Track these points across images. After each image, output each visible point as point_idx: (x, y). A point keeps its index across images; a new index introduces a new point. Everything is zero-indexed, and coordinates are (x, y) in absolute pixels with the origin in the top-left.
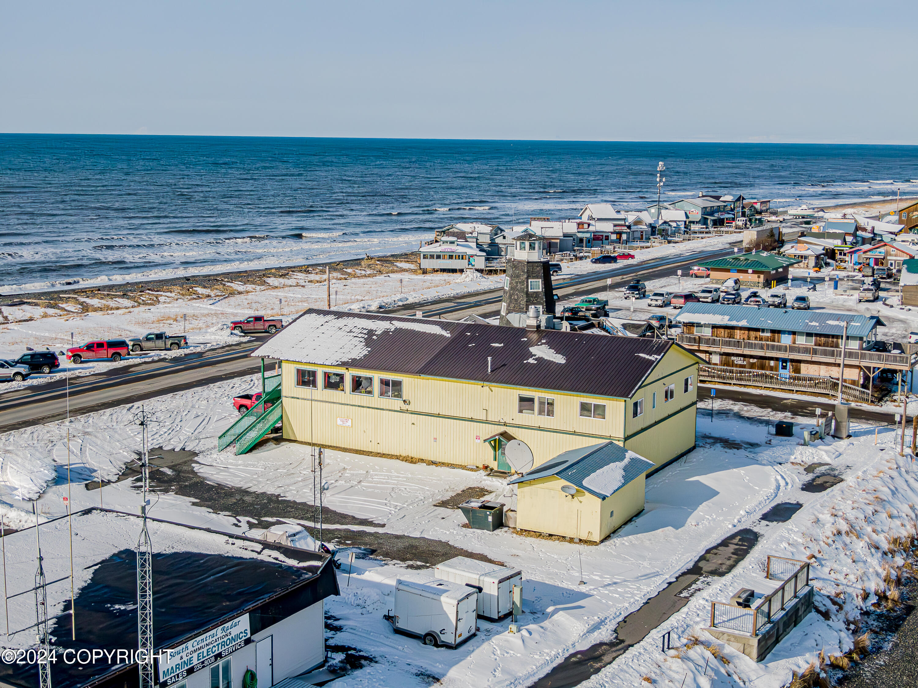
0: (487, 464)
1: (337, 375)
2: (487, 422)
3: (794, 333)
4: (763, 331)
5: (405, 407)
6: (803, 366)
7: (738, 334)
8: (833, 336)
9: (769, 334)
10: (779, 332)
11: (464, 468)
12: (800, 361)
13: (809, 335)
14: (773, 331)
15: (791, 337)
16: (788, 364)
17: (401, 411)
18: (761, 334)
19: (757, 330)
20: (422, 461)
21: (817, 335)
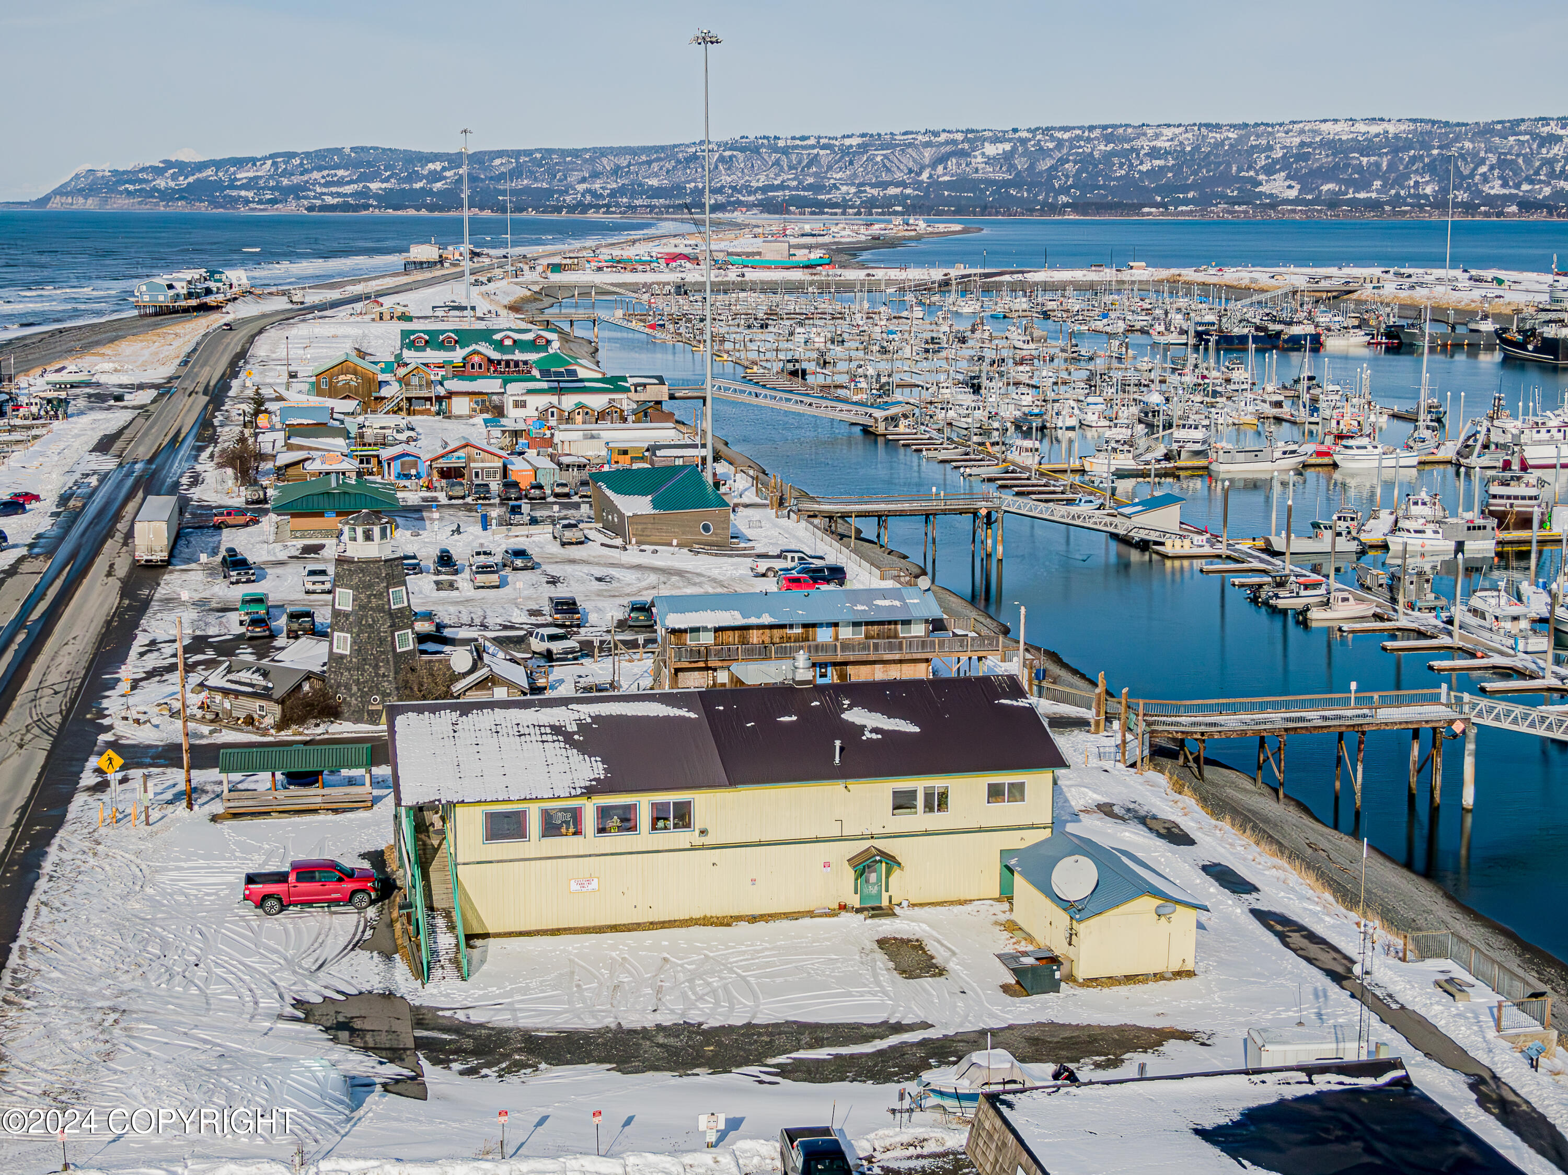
0: (843, 901)
1: (565, 810)
2: (842, 839)
3: (836, 625)
4: (791, 626)
5: (698, 840)
6: (850, 669)
7: (755, 637)
8: (890, 623)
9: (800, 631)
10: (814, 625)
11: (811, 914)
12: (846, 664)
13: (856, 624)
14: (805, 626)
15: (831, 630)
16: (829, 669)
17: (693, 848)
18: (788, 631)
19: (783, 626)
20: (739, 918)
21: (867, 624)
